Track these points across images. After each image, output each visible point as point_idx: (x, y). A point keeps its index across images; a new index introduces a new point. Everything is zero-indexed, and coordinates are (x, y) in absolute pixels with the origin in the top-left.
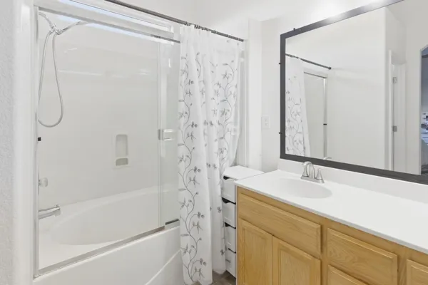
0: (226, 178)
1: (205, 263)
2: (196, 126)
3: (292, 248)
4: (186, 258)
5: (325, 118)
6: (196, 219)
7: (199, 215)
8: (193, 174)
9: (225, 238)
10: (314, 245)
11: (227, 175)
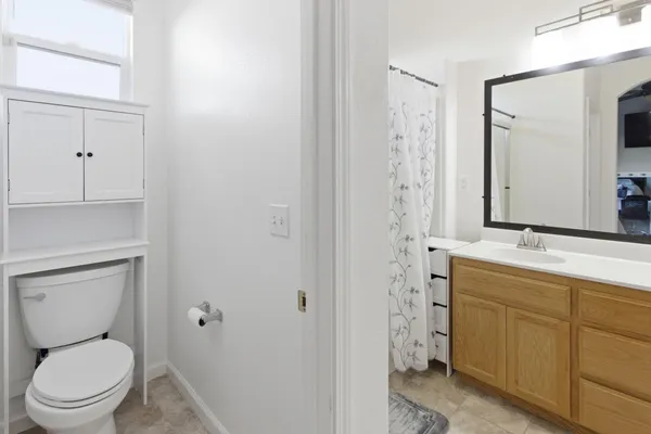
0: (431, 249)
1: (421, 345)
2: (407, 188)
3: (534, 316)
4: (399, 341)
5: (507, 180)
6: (408, 296)
7: (412, 291)
8: (404, 244)
9: (435, 318)
10: (563, 307)
11: (432, 246)
